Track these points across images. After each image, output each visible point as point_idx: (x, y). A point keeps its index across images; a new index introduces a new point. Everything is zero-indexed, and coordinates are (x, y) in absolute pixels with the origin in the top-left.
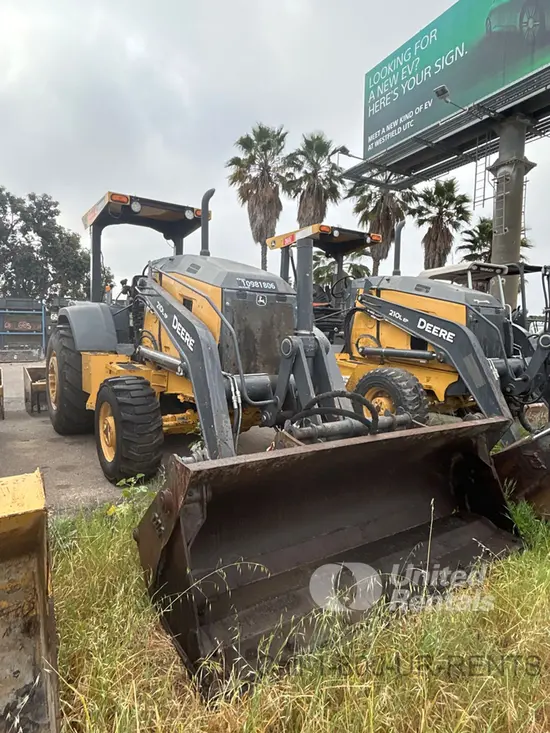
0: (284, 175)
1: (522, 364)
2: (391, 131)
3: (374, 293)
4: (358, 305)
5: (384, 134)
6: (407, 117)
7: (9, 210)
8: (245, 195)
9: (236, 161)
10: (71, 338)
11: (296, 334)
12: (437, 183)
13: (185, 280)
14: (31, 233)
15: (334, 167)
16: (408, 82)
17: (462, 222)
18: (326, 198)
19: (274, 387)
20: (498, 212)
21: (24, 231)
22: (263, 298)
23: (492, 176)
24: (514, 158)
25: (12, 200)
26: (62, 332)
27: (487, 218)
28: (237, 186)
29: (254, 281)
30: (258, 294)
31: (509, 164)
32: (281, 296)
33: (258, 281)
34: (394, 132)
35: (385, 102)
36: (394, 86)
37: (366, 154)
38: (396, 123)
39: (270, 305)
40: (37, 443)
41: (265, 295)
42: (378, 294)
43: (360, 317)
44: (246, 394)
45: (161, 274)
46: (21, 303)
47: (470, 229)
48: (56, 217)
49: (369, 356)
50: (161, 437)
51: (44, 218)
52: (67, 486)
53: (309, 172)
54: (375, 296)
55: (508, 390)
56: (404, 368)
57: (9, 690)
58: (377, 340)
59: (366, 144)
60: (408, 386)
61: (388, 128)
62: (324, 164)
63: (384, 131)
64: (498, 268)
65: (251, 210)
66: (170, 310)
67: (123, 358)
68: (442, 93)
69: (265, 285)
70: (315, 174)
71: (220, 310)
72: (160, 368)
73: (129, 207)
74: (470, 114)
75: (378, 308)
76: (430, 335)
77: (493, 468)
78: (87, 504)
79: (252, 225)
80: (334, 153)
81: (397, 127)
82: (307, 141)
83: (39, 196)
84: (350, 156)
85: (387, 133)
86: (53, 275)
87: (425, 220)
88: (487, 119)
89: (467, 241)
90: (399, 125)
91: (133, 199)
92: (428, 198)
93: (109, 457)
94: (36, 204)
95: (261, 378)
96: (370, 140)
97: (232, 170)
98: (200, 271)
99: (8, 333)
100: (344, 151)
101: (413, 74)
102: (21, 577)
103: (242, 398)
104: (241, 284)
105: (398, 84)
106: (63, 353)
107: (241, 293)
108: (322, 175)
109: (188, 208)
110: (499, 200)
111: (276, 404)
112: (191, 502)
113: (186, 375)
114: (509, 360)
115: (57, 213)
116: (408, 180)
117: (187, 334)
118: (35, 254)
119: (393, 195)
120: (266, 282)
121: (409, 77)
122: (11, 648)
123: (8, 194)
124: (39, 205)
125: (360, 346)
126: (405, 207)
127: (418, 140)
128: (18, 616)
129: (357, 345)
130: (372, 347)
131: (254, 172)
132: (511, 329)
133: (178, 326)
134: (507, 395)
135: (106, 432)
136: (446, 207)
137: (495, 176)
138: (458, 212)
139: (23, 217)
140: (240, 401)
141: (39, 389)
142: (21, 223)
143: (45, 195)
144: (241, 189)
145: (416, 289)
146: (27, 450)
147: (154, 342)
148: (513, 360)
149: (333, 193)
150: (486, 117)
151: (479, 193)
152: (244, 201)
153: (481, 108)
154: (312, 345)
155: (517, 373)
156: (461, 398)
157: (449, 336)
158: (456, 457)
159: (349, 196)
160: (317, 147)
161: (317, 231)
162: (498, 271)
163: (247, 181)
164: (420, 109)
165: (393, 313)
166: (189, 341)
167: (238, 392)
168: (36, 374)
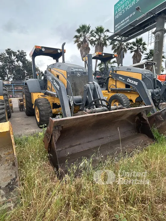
0: (90, 39)
1: (159, 91)
2: (122, 23)
3: (115, 72)
4: (110, 76)
5: (120, 24)
6: (127, 18)
7: (13, 55)
8: (79, 46)
9: (76, 37)
10: (28, 89)
11: (88, 83)
12: (137, 39)
13: (57, 70)
14: (19, 62)
15: (105, 36)
16: (128, 7)
17: (145, 51)
18: (103, 46)
19: (83, 99)
20: (155, 47)
21: (17, 61)
22: (79, 74)
23: (154, 35)
24: (161, 29)
25: (13, 52)
26: (25, 88)
27: (152, 49)
28: (77, 44)
29: (76, 69)
30: (77, 73)
31: (159, 31)
32: (85, 73)
33: (78, 69)
34: (123, 23)
35: (120, 14)
36: (123, 8)
37: (115, 31)
38: (124, 21)
39: (82, 76)
40: (22, 118)
41: (79, 73)
42: (116, 72)
43: (111, 79)
44: (74, 102)
45: (51, 69)
46: (18, 82)
47: (147, 53)
48: (26, 57)
49: (113, 91)
50: (52, 114)
51: (22, 57)
52: (28, 129)
53: (98, 38)
54: (115, 73)
55: (154, 98)
56: (123, 94)
57: (9, 179)
58: (116, 86)
59: (115, 28)
60: (124, 99)
61: (121, 22)
62: (102, 35)
63: (120, 23)
64: (153, 63)
65: (81, 51)
66: (53, 79)
67: (42, 94)
68: (138, 9)
69: (80, 70)
70: (99, 39)
71: (66, 78)
72: (52, 96)
73: (41, 50)
74: (147, 15)
75: (116, 77)
76: (131, 83)
77: (148, 121)
78: (32, 133)
79: (81, 55)
80: (105, 32)
81: (124, 22)
82: (96, 29)
83: (20, 51)
84: (110, 32)
85: (121, 24)
86: (26, 74)
87: (133, 51)
88: (152, 17)
89: (146, 57)
90: (125, 21)
91: (42, 47)
92: (134, 44)
93: (38, 121)
94: (20, 53)
95: (79, 97)
96: (116, 27)
97: (75, 39)
98: (61, 67)
99: (16, 90)
100: (108, 31)
101: (129, 4)
102: (11, 151)
103: (73, 103)
104: (72, 69)
105: (125, 8)
106: (26, 93)
107: (73, 73)
108: (102, 39)
109: (59, 49)
110: (156, 43)
111: (83, 104)
112: (55, 130)
113: (58, 97)
114: (154, 90)
115: (26, 55)
116: (128, 39)
117: (57, 85)
118: (21, 68)
119: (123, 44)
120: (80, 69)
121: (128, 4)
122: (10, 169)
123: (12, 51)
124: (21, 54)
125: (111, 88)
126: (127, 47)
127: (131, 25)
128: (11, 161)
129: (110, 88)
130: (114, 88)
131: (81, 39)
132: (156, 80)
133: (55, 83)
134: (154, 100)
135: (37, 114)
136: (140, 46)
137: (155, 35)
138: (143, 48)
139: (17, 57)
140: (73, 104)
141: (22, 104)
142: (16, 59)
143: (22, 51)
144: (78, 45)
145: (127, 70)
146: (19, 120)
147: (50, 88)
148: (156, 90)
149: (105, 44)
150: (152, 16)
151: (150, 41)
152: (79, 49)
153: (151, 13)
154: (93, 86)
155: (157, 93)
156: (140, 102)
157: (136, 83)
158: (137, 118)
159: (110, 45)
160: (100, 30)
161: (98, 54)
162: (153, 64)
163: (79, 42)
164: (131, 15)
165: (120, 78)
166: (58, 87)
167: (72, 101)
168: (21, 100)
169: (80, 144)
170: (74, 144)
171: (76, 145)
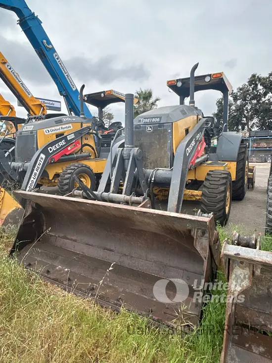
30: (147, 126)
32: (162, 125)
39: (155, 131)
41: (152, 126)
46: (262, 133)
69: (154, 120)
107: (138, 127)
120: (155, 118)
169: (75, 241)
170: (69, 237)
171: (71, 240)
